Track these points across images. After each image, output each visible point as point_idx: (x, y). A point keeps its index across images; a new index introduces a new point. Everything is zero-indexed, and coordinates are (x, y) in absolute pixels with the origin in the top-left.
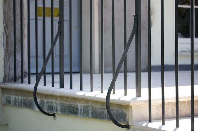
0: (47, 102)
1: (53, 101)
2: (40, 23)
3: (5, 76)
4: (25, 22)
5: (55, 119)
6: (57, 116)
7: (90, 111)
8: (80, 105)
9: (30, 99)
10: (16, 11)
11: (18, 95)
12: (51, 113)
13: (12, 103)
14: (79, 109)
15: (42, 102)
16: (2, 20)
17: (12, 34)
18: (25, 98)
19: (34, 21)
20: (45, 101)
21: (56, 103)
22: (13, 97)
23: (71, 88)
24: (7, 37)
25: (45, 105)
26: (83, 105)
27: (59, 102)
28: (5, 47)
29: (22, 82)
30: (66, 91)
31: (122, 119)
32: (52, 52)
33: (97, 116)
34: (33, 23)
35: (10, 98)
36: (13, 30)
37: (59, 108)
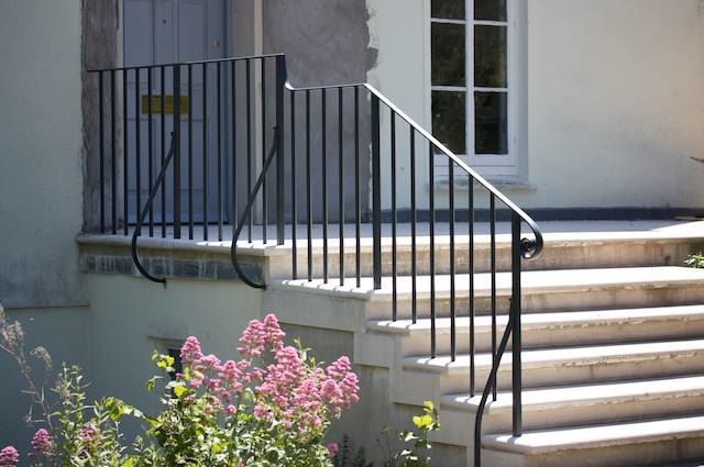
0: (154, 261)
1: (163, 258)
2: (144, 125)
3: (85, 223)
4: (120, 125)
5: (165, 287)
6: (169, 283)
7: (216, 269)
8: (201, 262)
9: (126, 258)
10: (104, 110)
11: (106, 254)
12: (161, 277)
13: (97, 268)
14: (201, 267)
15: (146, 262)
16: (81, 126)
17: (98, 149)
18: (119, 258)
19: (135, 123)
20: (151, 259)
21: (167, 262)
22: (98, 258)
23: (191, 238)
24: (88, 154)
25: (151, 266)
26: (205, 261)
27: (171, 259)
28: (85, 171)
29: (114, 233)
30: (184, 241)
31: (256, 278)
32: (162, 178)
33: (224, 276)
34: (132, 125)
35: (94, 258)
36: (99, 143)
37: (171, 269)
